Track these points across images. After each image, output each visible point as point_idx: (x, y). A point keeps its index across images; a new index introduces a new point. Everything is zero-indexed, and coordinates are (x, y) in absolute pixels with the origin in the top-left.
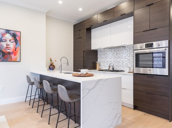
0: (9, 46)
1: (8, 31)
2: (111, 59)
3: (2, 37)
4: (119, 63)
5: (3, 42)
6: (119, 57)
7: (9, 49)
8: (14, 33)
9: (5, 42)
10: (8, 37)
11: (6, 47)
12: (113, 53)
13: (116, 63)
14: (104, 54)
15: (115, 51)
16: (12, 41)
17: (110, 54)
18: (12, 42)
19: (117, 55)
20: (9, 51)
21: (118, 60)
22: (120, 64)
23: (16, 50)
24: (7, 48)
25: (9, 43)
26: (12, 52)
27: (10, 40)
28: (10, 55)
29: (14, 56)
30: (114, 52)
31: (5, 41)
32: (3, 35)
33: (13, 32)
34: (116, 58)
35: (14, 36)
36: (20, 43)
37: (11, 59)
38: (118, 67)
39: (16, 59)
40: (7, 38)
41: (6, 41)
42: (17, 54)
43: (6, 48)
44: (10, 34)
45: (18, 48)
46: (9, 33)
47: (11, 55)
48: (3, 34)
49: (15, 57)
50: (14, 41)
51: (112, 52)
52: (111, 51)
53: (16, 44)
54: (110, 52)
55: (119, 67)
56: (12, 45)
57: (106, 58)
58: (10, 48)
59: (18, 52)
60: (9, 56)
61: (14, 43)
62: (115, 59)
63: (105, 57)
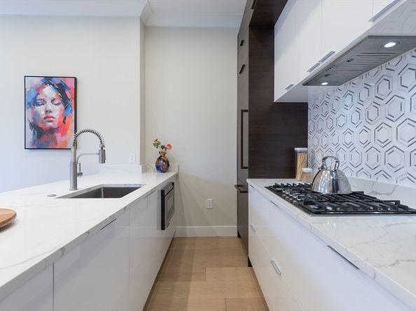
0: (51, 114)
1: (48, 80)
2: (351, 132)
3: (38, 94)
4: (390, 151)
5: (40, 105)
6: (390, 117)
7: (50, 121)
8: (60, 82)
9: (42, 106)
10: (49, 92)
11: (45, 116)
12: (361, 102)
13: (373, 154)
14: (327, 113)
15: (367, 86)
16: (56, 102)
17: (346, 107)
18: (56, 105)
19: (376, 105)
20: (50, 124)
21: (383, 135)
22: (395, 158)
23: (66, 121)
24: (47, 119)
25: (50, 106)
26: (57, 126)
27: (53, 101)
28: (53, 134)
29: (62, 136)
30: (364, 93)
31: (43, 104)
32: (39, 90)
33: (58, 81)
34: (372, 127)
35: (61, 88)
36: (73, 106)
37: (56, 144)
38: (382, 180)
39: (66, 143)
40: (46, 96)
41: (44, 102)
42: (68, 132)
43: (45, 118)
44: (53, 85)
45: (70, 117)
46: (50, 84)
47: (56, 134)
48: (38, 86)
49: (63, 139)
50: (60, 101)
51: (356, 99)
52: (351, 93)
53: (65, 109)
54: (348, 100)
55: (387, 176)
56: (57, 111)
57: (332, 128)
58: (52, 119)
59: (69, 126)
60: (51, 136)
61: (62, 106)
62: (366, 129)
63: (329, 126)
